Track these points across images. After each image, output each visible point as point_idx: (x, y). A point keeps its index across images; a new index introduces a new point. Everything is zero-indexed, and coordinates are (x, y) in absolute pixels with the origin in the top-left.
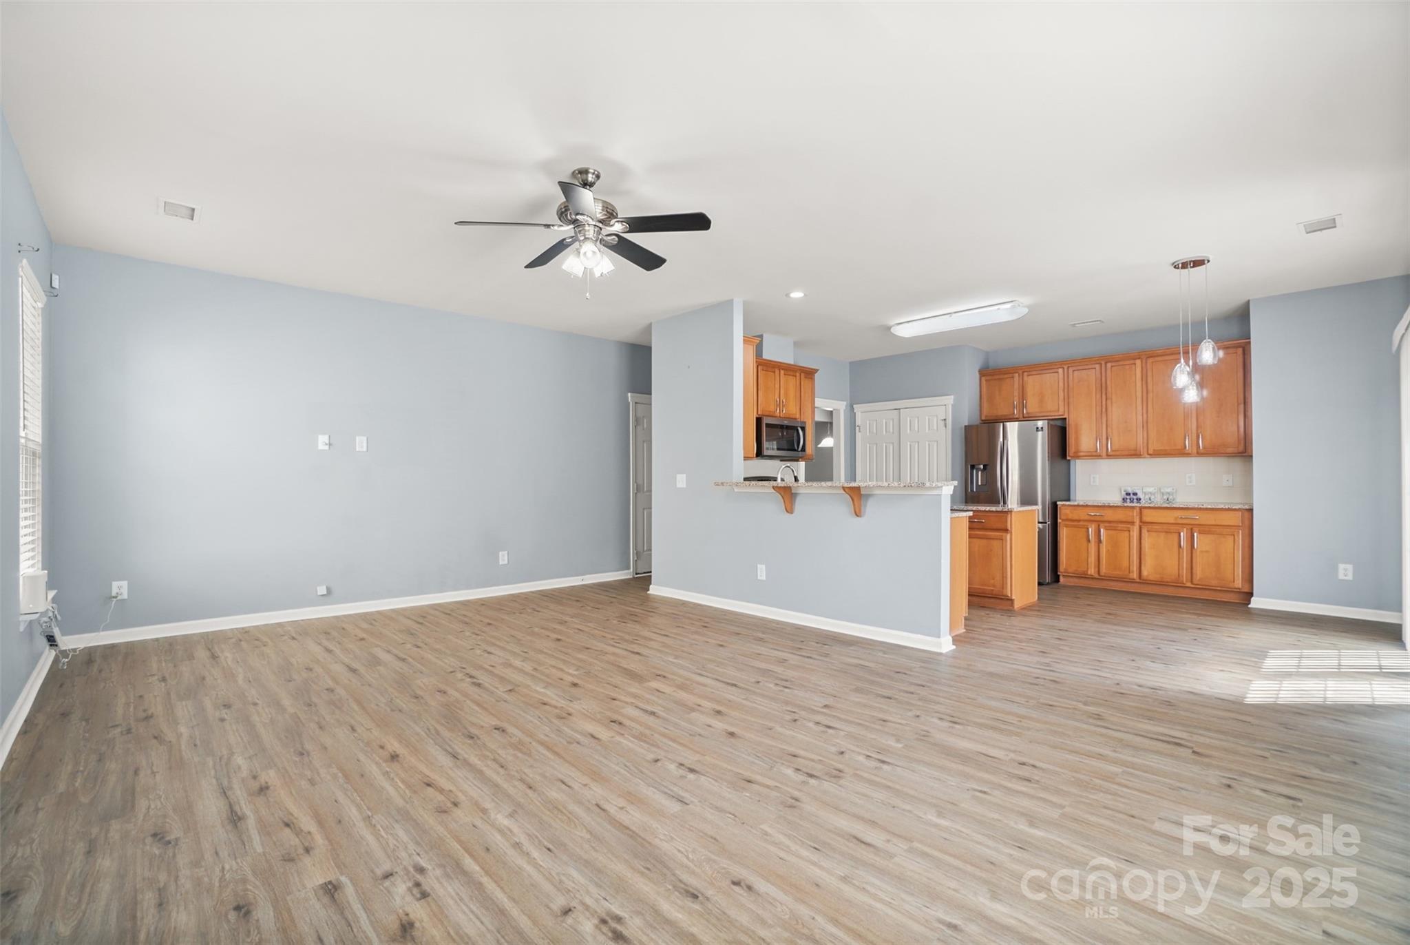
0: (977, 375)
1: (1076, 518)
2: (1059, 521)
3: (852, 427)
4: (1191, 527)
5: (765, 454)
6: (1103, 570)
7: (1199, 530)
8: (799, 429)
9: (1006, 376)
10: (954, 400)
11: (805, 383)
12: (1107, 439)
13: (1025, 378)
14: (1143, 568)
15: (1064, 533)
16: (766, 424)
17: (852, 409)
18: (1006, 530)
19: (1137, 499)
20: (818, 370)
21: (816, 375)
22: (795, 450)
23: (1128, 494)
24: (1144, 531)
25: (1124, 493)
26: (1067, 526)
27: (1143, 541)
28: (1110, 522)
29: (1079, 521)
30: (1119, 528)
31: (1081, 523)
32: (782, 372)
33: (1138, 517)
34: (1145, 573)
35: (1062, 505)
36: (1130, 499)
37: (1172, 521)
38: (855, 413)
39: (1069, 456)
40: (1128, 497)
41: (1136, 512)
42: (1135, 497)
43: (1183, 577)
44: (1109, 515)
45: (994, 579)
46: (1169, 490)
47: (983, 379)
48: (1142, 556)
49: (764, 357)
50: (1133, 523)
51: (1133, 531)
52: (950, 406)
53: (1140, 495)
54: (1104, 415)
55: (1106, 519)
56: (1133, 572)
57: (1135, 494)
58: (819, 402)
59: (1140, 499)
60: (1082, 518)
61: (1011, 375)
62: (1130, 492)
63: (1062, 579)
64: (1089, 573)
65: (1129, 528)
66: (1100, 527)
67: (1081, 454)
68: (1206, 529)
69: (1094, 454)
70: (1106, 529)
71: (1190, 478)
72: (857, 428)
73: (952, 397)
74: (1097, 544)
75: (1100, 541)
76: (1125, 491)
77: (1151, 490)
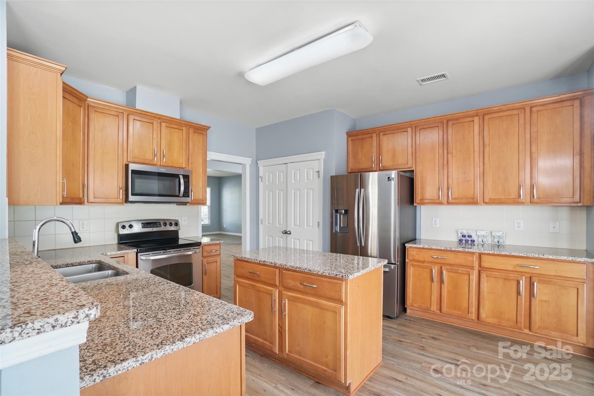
0: (345, 136)
1: (421, 259)
2: (407, 260)
3: (257, 178)
4: (528, 276)
5: (130, 200)
6: (445, 309)
7: (538, 279)
8: (181, 177)
9: (366, 136)
10: (326, 155)
11: (194, 137)
12: (448, 188)
13: (382, 137)
14: (481, 311)
15: (410, 271)
16: (132, 171)
17: (257, 164)
18: (340, 301)
19: (471, 241)
20: (210, 127)
21: (208, 131)
22: (178, 196)
23: (464, 236)
24: (483, 275)
25: (460, 235)
26: (413, 266)
27: (481, 285)
28: (451, 265)
29: (423, 262)
30: (460, 271)
31: (426, 264)
32: (164, 125)
33: (477, 262)
34: (483, 315)
35: (410, 247)
36: (466, 241)
37: (511, 268)
38: (259, 167)
39: (416, 203)
40: (464, 239)
41: (475, 258)
42: (469, 239)
43: (521, 323)
44: (451, 258)
45: (327, 357)
46: (499, 234)
47: (350, 139)
48: (481, 300)
49: (137, 107)
50: (472, 268)
51: (473, 275)
52: (322, 160)
53: (474, 237)
54: (445, 167)
55: (448, 262)
56: (472, 313)
57: (470, 236)
58: (211, 155)
59: (474, 241)
60: (426, 260)
61: (369, 135)
62: (466, 234)
63: (408, 311)
64: (432, 309)
65: (469, 272)
66: (443, 269)
67: (426, 201)
68: (545, 280)
69: (437, 201)
70: (448, 271)
71: (519, 223)
72: (260, 179)
73: (324, 152)
74: (439, 284)
75: (442, 281)
76: (461, 233)
77: (484, 233)
